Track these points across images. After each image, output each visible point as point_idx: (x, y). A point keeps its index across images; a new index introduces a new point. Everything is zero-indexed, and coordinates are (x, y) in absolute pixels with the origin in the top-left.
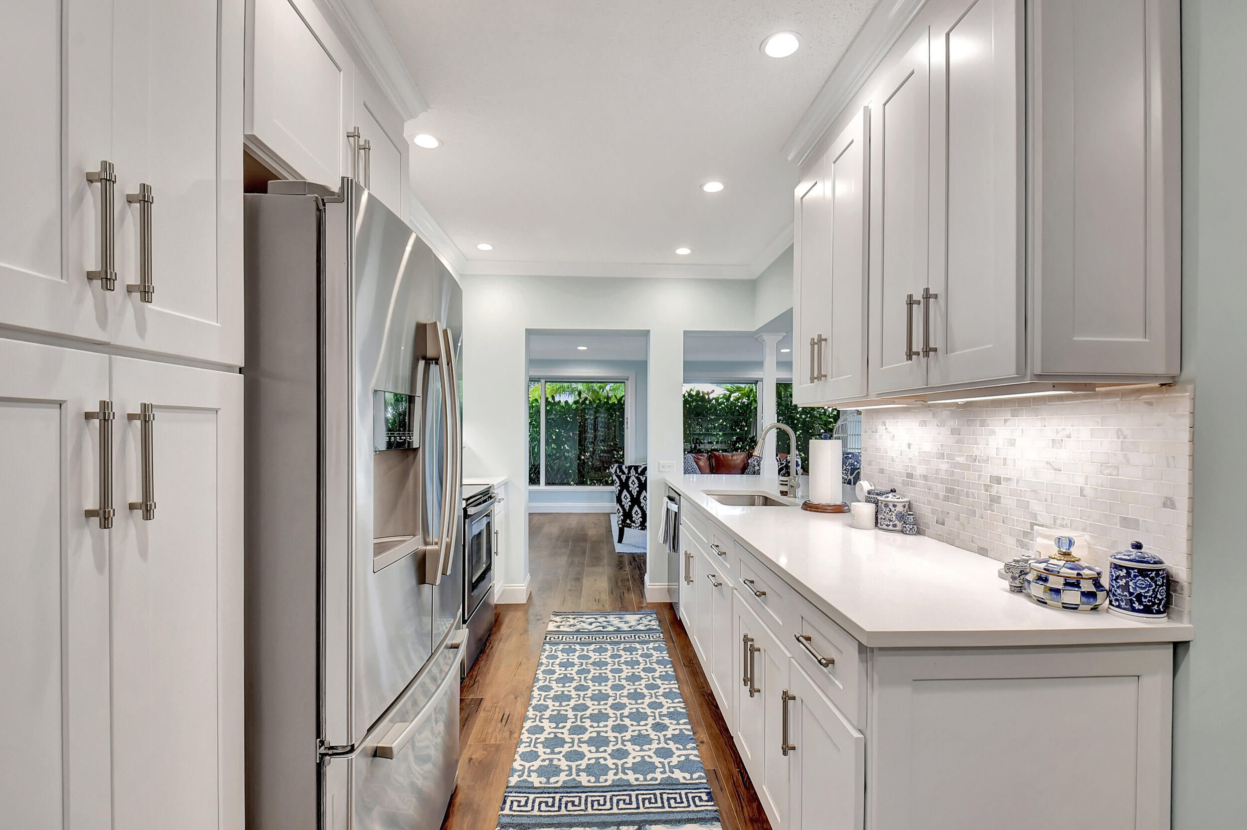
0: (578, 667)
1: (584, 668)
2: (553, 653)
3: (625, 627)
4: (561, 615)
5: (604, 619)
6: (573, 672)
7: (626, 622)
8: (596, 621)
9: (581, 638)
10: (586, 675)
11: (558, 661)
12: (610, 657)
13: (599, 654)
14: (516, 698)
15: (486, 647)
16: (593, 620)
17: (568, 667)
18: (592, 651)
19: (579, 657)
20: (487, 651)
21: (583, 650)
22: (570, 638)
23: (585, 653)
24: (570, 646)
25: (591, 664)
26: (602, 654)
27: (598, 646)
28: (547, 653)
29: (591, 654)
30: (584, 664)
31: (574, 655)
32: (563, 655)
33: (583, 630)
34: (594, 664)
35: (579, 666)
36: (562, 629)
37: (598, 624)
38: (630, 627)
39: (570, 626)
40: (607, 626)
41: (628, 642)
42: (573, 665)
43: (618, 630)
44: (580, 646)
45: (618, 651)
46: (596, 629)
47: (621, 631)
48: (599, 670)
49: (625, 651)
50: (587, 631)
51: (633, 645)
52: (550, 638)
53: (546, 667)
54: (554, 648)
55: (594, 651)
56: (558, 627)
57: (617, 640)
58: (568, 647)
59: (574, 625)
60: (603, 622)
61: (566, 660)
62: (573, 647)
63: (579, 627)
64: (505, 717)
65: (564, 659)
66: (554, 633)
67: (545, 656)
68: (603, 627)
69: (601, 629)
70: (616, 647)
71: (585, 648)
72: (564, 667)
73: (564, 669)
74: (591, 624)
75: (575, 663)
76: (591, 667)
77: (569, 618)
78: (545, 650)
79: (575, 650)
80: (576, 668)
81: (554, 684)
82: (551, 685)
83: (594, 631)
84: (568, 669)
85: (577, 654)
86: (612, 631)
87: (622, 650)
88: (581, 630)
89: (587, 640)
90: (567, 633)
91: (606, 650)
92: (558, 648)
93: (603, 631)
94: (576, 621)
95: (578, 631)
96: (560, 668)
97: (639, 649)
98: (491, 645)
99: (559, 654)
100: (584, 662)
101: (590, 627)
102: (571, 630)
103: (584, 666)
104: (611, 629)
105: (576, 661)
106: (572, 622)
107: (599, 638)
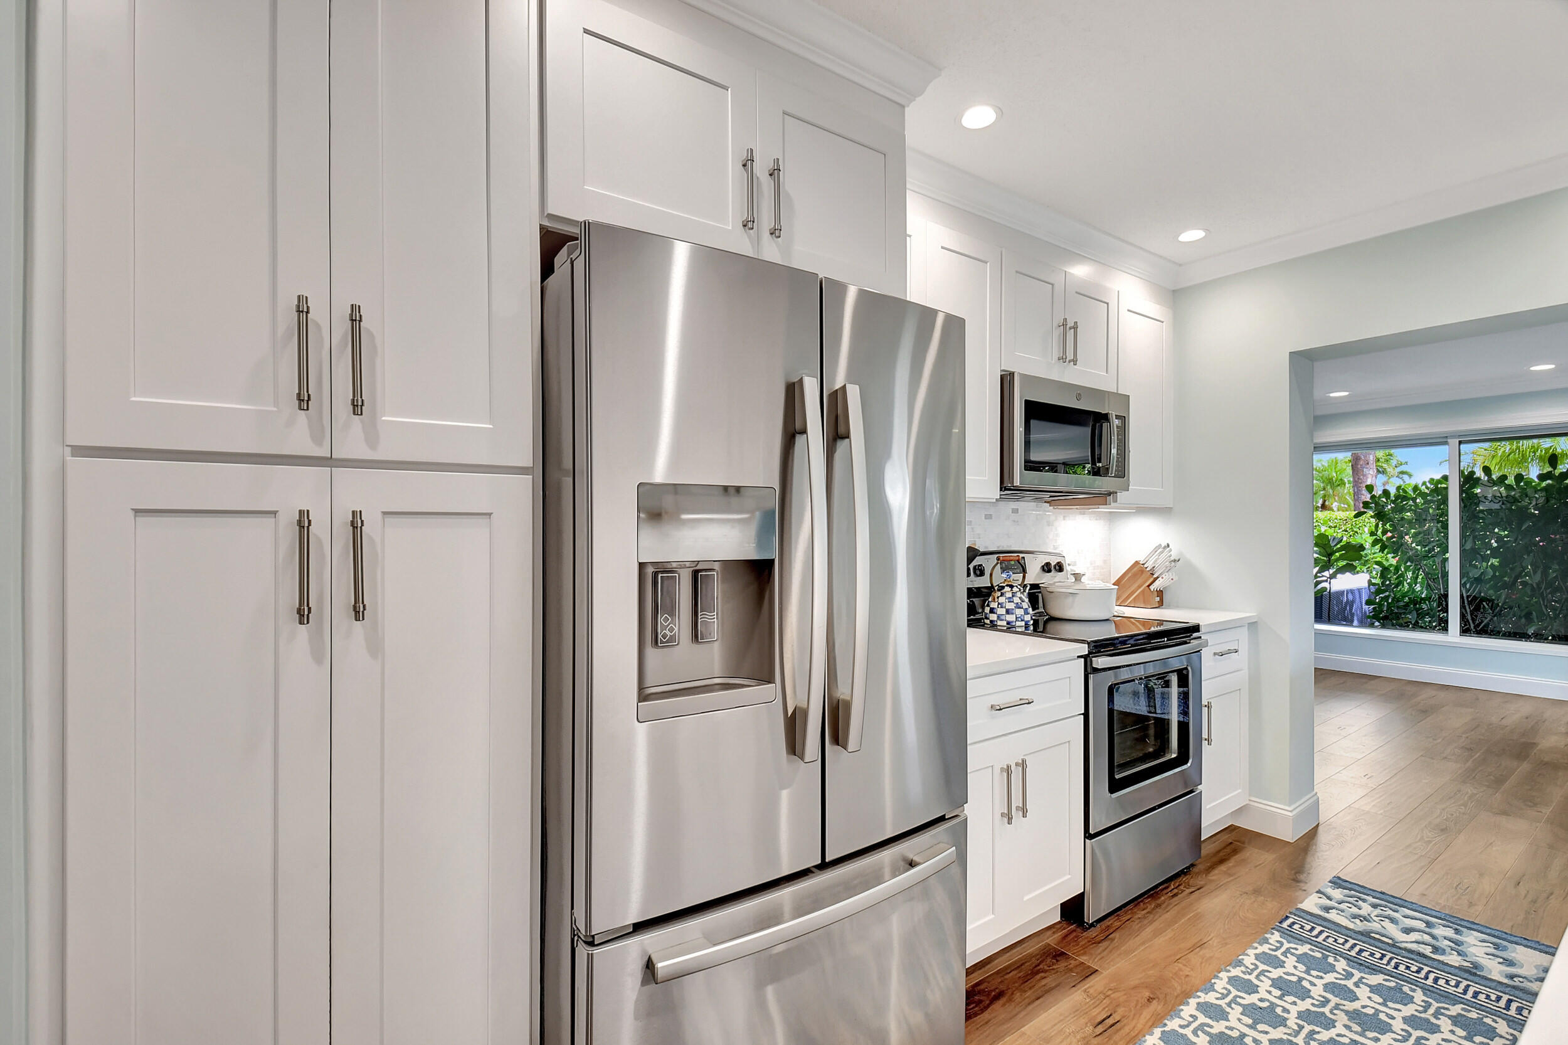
0: (1313, 1004)
1: (1323, 1014)
2: (1278, 953)
3: (1495, 970)
4: (1350, 889)
5: (1450, 933)
6: (1293, 1008)
7: (1509, 963)
8: (1427, 930)
9: (1361, 951)
10: (1317, 1029)
11: (1276, 973)
12: (1406, 1020)
13: (1381, 1000)
14: (1150, 1000)
15: (1165, 891)
16: (1421, 925)
17: (1289, 994)
18: (1369, 986)
19: (1329, 987)
20: (1163, 898)
21: (1349, 976)
22: (1336, 941)
23: (1350, 984)
24: (1326, 957)
25: (1347, 1012)
26: (1390, 1004)
27: (1392, 984)
28: (1265, 948)
29: (1363, 992)
30: (1331, 1005)
31: (1322, 978)
32: (1295, 967)
33: (1377, 936)
34: (1354, 1015)
35: (1317, 1003)
36: (1333, 916)
37: (1427, 938)
38: (1512, 977)
39: (1355, 917)
40: (1448, 950)
41: (1480, 1008)
42: (1305, 994)
43: (1473, 972)
44: (1348, 965)
45: (1436, 1015)
46: (1414, 947)
47: (1479, 976)
48: (1356, 1033)
49: (1455, 1023)
50: (1390, 941)
51: (1488, 1021)
52: (1294, 923)
53: (1244, 973)
54: (1286, 945)
55: (1374, 989)
56: (1327, 909)
57: (1451, 990)
58: (1319, 955)
59: (1365, 919)
60: (1440, 939)
61: (1294, 979)
62: (1331, 960)
63: (1375, 926)
64: (1110, 1021)
65: (1294, 975)
66: (1309, 917)
67: (1257, 951)
68: (1436, 949)
69: (1427, 951)
70: (1435, 1005)
71: (1357, 975)
72: (1281, 989)
73: (1278, 993)
74: (1407, 931)
75: (1312, 994)
76: (1342, 1018)
77: (1364, 901)
78: (1266, 941)
79: (1332, 969)
80: (1305, 1005)
81: (1235, 1013)
82: (1228, 1009)
83: (1405, 949)
84: (1286, 998)
85: (1330, 978)
86: (1452, 966)
87: (1450, 1017)
88: (1373, 935)
89: (1371, 960)
90: (1337, 929)
91: (1408, 1000)
92: (1296, 949)
93: (1431, 958)
94: (1378, 911)
95: (1366, 935)
96: (1272, 989)
97: (1501, 1037)
98: (1176, 891)
99: (1290, 961)
100: (1334, 1000)
101: (1400, 937)
102: (1351, 926)
103: (1326, 1010)
104: (1454, 959)
105: (1317, 991)
106: (1366, 909)
107: (1408, 968)
